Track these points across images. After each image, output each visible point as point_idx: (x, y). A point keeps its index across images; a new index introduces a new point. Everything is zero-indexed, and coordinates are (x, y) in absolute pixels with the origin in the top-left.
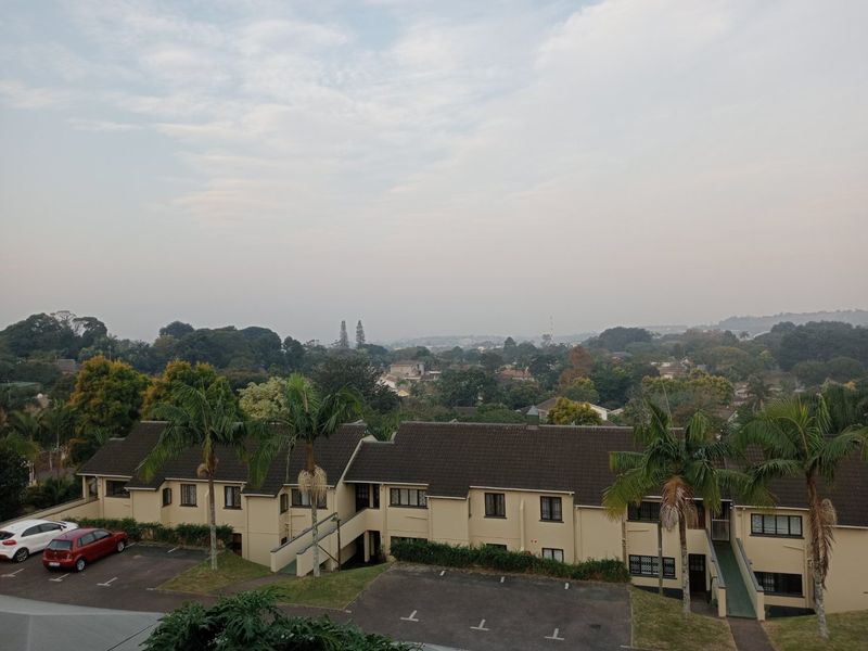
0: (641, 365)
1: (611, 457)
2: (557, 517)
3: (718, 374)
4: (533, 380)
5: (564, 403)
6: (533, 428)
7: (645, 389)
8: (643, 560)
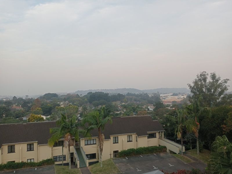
0: (55, 103)
1: (50, 130)
2: (32, 149)
3: (75, 105)
4: (22, 109)
5: (33, 115)
6: (25, 124)
7: (56, 110)
8: (57, 157)
